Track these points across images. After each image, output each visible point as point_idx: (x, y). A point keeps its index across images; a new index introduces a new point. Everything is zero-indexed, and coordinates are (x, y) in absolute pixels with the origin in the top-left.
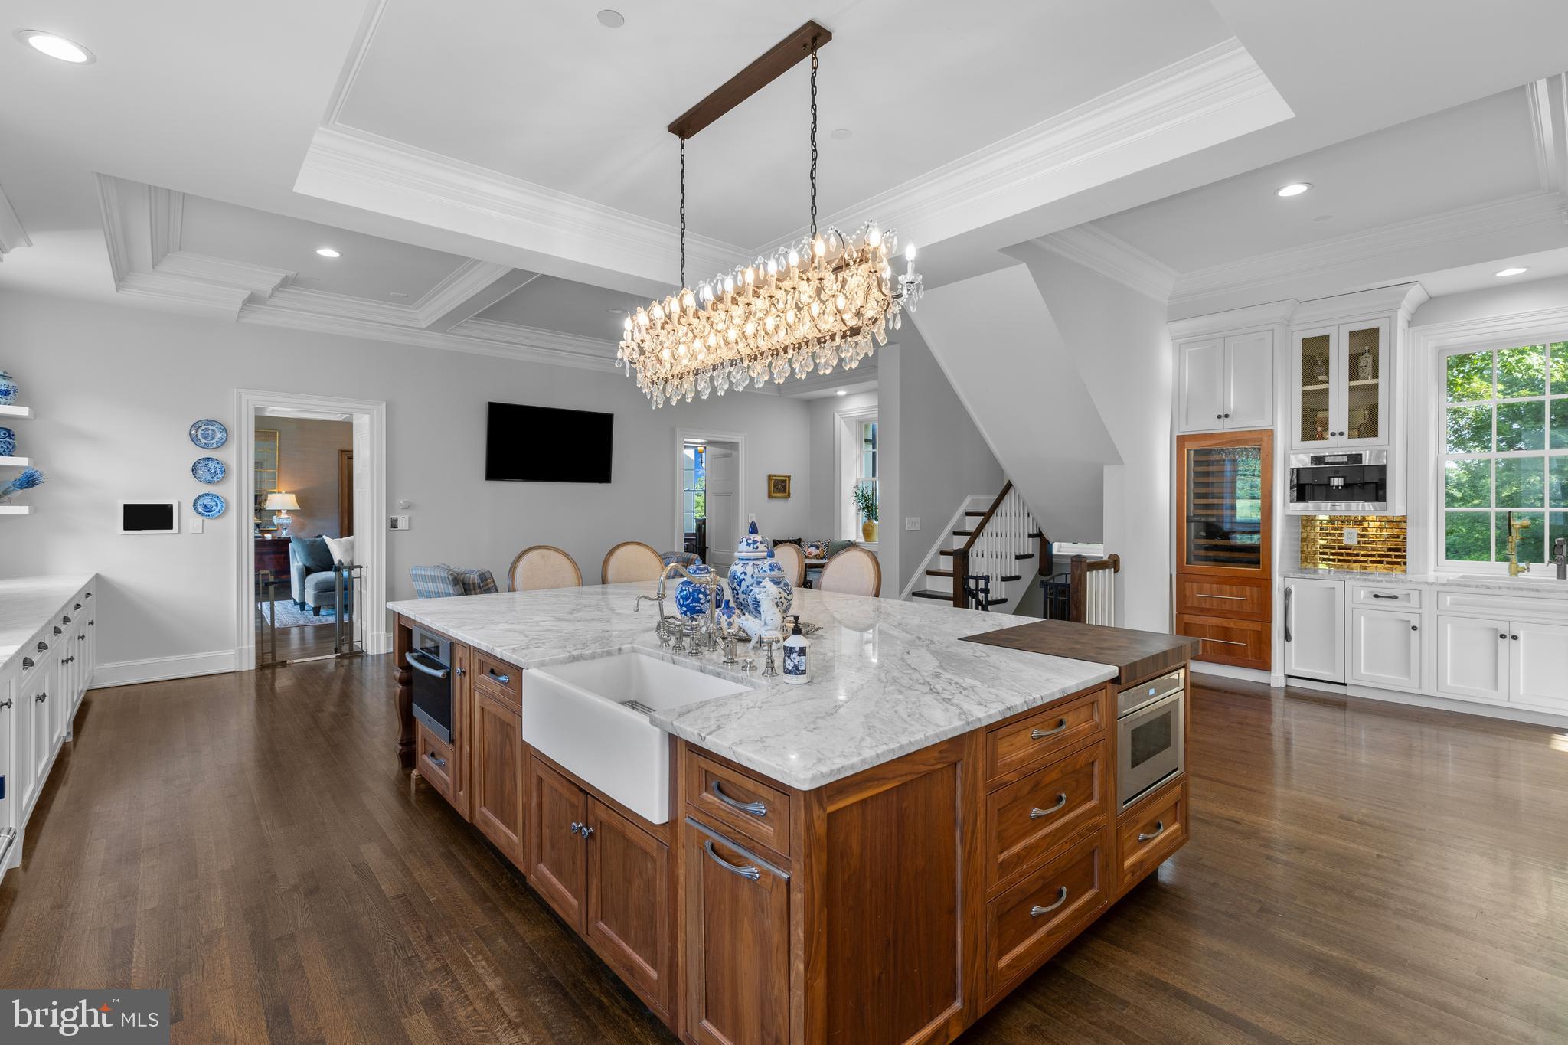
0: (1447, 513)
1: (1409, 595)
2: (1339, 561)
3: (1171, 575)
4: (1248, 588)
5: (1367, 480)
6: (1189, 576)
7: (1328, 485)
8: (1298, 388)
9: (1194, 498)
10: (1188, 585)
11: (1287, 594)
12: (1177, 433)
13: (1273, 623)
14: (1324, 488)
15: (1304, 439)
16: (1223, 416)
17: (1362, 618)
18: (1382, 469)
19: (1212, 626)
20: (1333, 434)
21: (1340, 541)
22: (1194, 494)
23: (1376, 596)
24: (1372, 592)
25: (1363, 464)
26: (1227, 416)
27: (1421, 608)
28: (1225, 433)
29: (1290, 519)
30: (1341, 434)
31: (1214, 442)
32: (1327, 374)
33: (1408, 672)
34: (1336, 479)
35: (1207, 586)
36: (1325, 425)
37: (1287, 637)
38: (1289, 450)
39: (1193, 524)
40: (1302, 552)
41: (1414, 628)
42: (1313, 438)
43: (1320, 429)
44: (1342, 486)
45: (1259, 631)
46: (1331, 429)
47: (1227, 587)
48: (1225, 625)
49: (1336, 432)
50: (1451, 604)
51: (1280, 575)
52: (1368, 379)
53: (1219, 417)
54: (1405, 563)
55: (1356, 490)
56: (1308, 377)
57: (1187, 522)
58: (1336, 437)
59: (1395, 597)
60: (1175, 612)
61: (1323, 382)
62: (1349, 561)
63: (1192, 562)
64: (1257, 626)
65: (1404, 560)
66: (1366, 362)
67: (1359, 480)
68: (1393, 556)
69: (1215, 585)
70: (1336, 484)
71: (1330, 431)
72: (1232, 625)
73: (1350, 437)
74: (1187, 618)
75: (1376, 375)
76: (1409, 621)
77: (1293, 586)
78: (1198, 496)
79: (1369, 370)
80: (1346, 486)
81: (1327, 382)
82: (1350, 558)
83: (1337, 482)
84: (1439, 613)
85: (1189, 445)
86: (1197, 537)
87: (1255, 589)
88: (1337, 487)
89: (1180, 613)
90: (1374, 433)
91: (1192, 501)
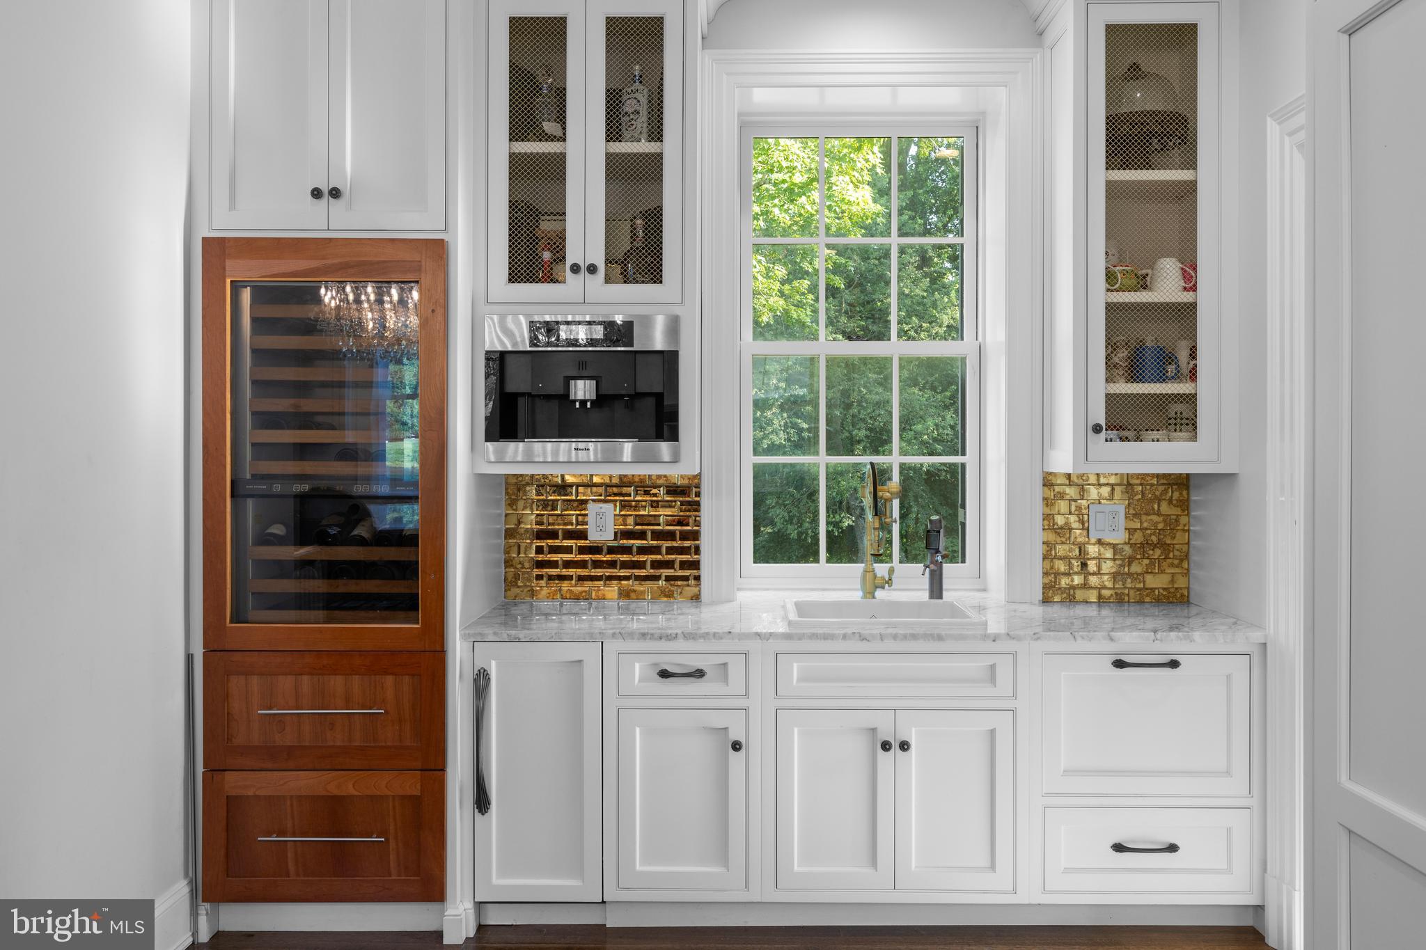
0: (755, 466)
1: (725, 664)
2: (581, 579)
3: (189, 659)
4: (390, 680)
5: (642, 387)
6: (237, 657)
7: (564, 398)
8: (501, 147)
9: (254, 427)
10: (236, 683)
11: (481, 683)
12: (204, 231)
13: (449, 770)
14: (554, 405)
15: (514, 277)
16: (325, 191)
17: (638, 730)
18: (669, 360)
19: (300, 797)
20: (575, 269)
21: (582, 535)
22: (254, 414)
23: (664, 674)
24: (656, 664)
25: (636, 347)
26: (335, 193)
27: (747, 694)
28: (330, 240)
29: (483, 482)
30: (592, 269)
31: (302, 264)
32: (561, 119)
33: (723, 857)
34: (580, 383)
35: (285, 683)
36: (558, 245)
37: (482, 802)
38: (483, 300)
39: (250, 503)
40: (508, 563)
41: (736, 746)
42: (531, 279)
43: (547, 255)
44: (593, 402)
45: (412, 797)
46: (572, 256)
47: (337, 683)
48: (333, 790)
49: (581, 264)
50: (798, 680)
51: (465, 637)
52: (639, 140)
53: (317, 193)
54: (697, 578)
55: (619, 410)
56: (522, 126)
57: (232, 496)
58: (580, 276)
59: (699, 674)
60: (200, 769)
61: (552, 138)
62: (598, 578)
63: (252, 614)
64: (410, 784)
65: (695, 572)
66: (635, 102)
67: (625, 388)
68: (677, 565)
69: (306, 678)
70: (580, 396)
71: (569, 263)
72: (350, 790)
73: (608, 280)
74: (234, 782)
75: (656, 133)
76: (726, 729)
77: (493, 663)
78: (267, 420)
79: (642, 121)
80: (602, 400)
81: (563, 139)
82: (599, 572)
83: (582, 390)
84: (781, 703)
85: (236, 269)
86: (265, 540)
87: (407, 679)
88: (583, 402)
89: (213, 770)
90: (654, 274)
91: (251, 435)
